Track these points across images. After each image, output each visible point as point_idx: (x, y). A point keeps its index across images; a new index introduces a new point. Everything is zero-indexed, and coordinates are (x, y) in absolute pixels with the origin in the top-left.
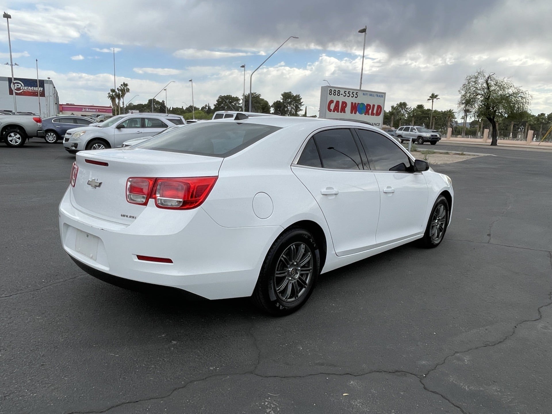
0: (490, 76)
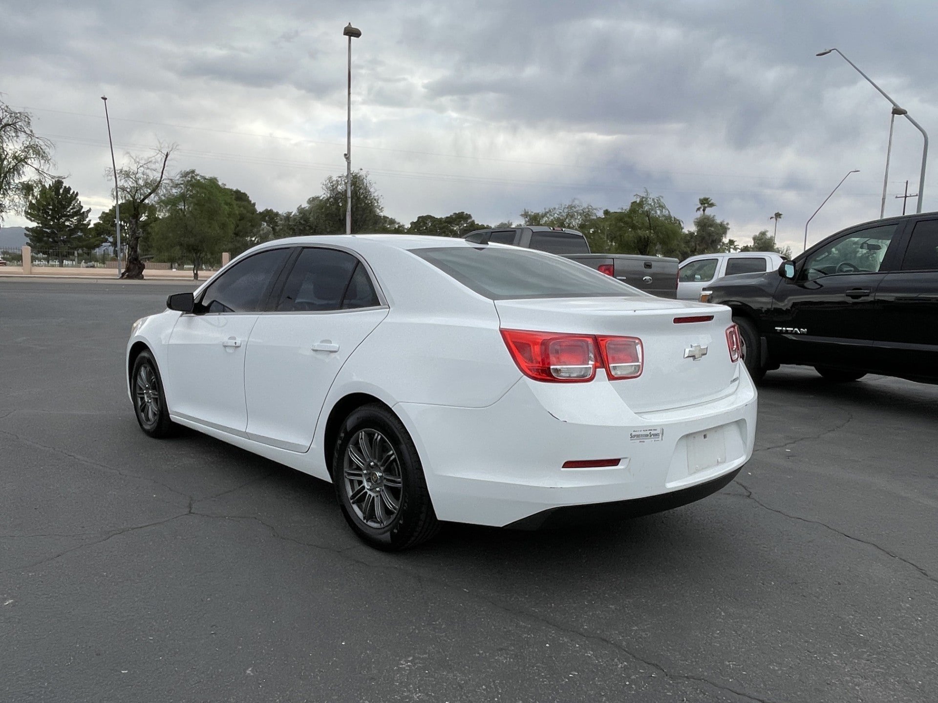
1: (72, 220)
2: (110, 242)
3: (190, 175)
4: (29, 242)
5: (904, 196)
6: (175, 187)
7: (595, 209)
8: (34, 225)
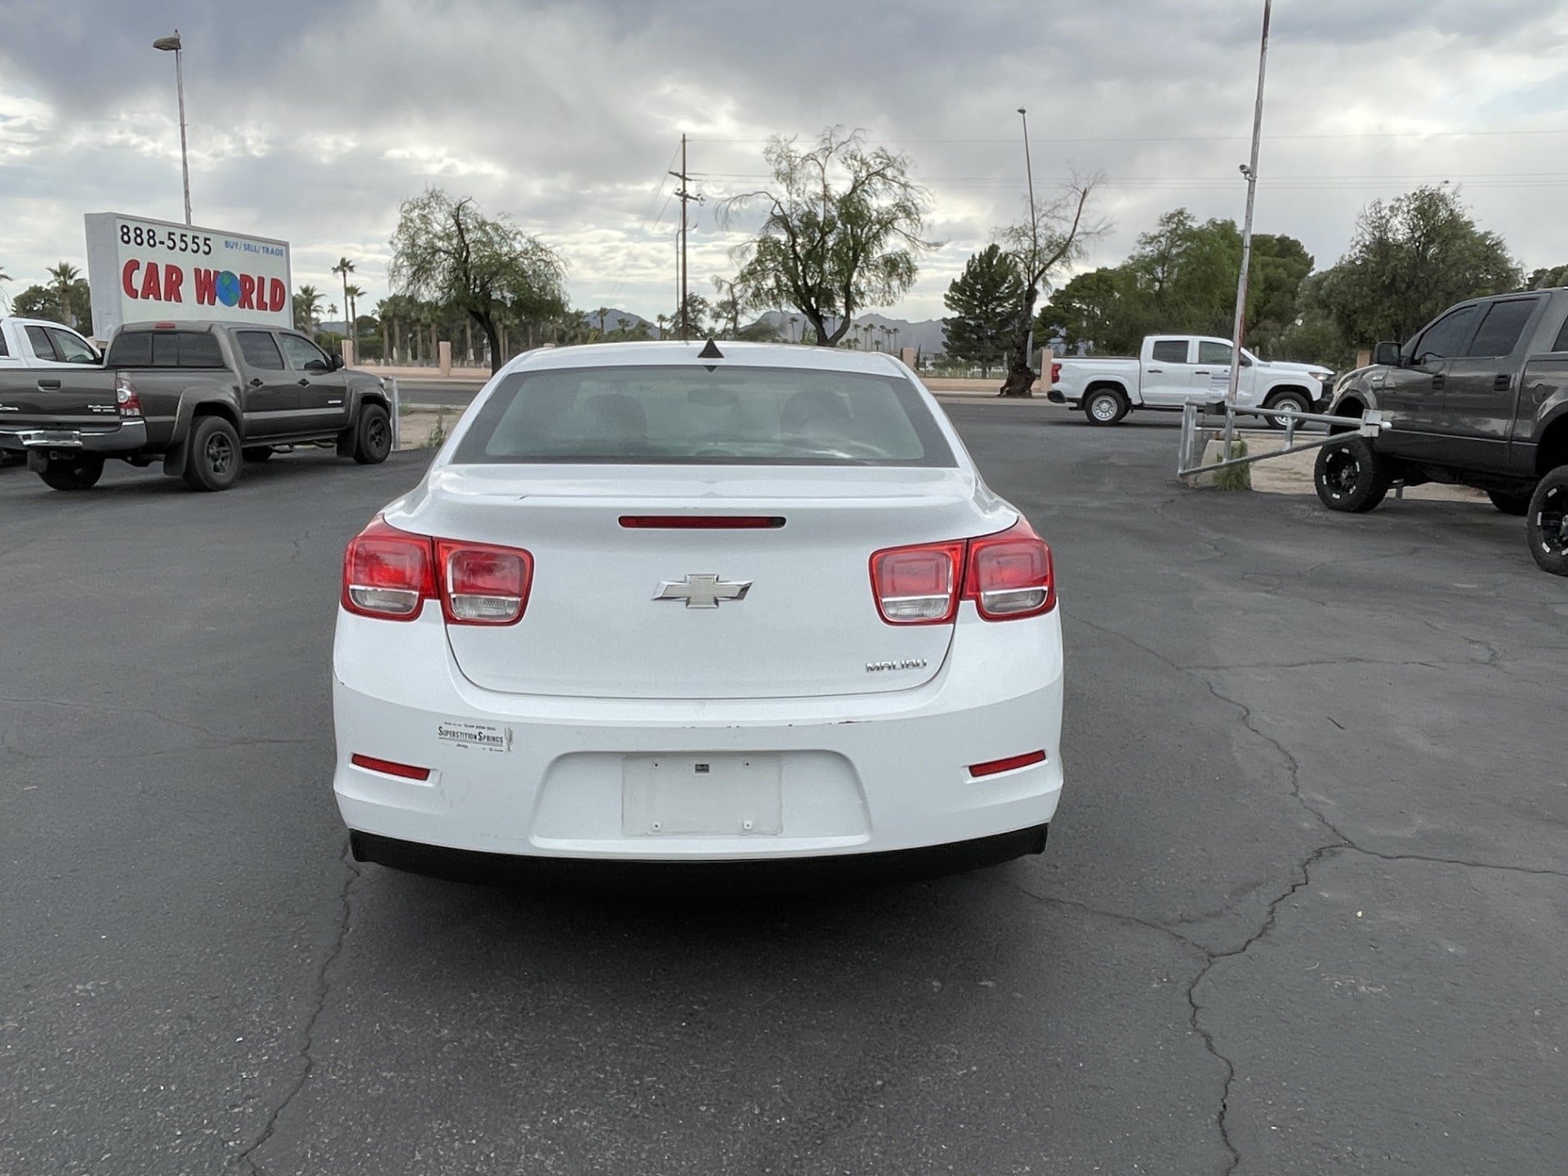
0: (461, 205)
1: (1006, 304)
2: (1061, 336)
3: (1176, 220)
4: (946, 340)
6: (1150, 243)
8: (956, 314)
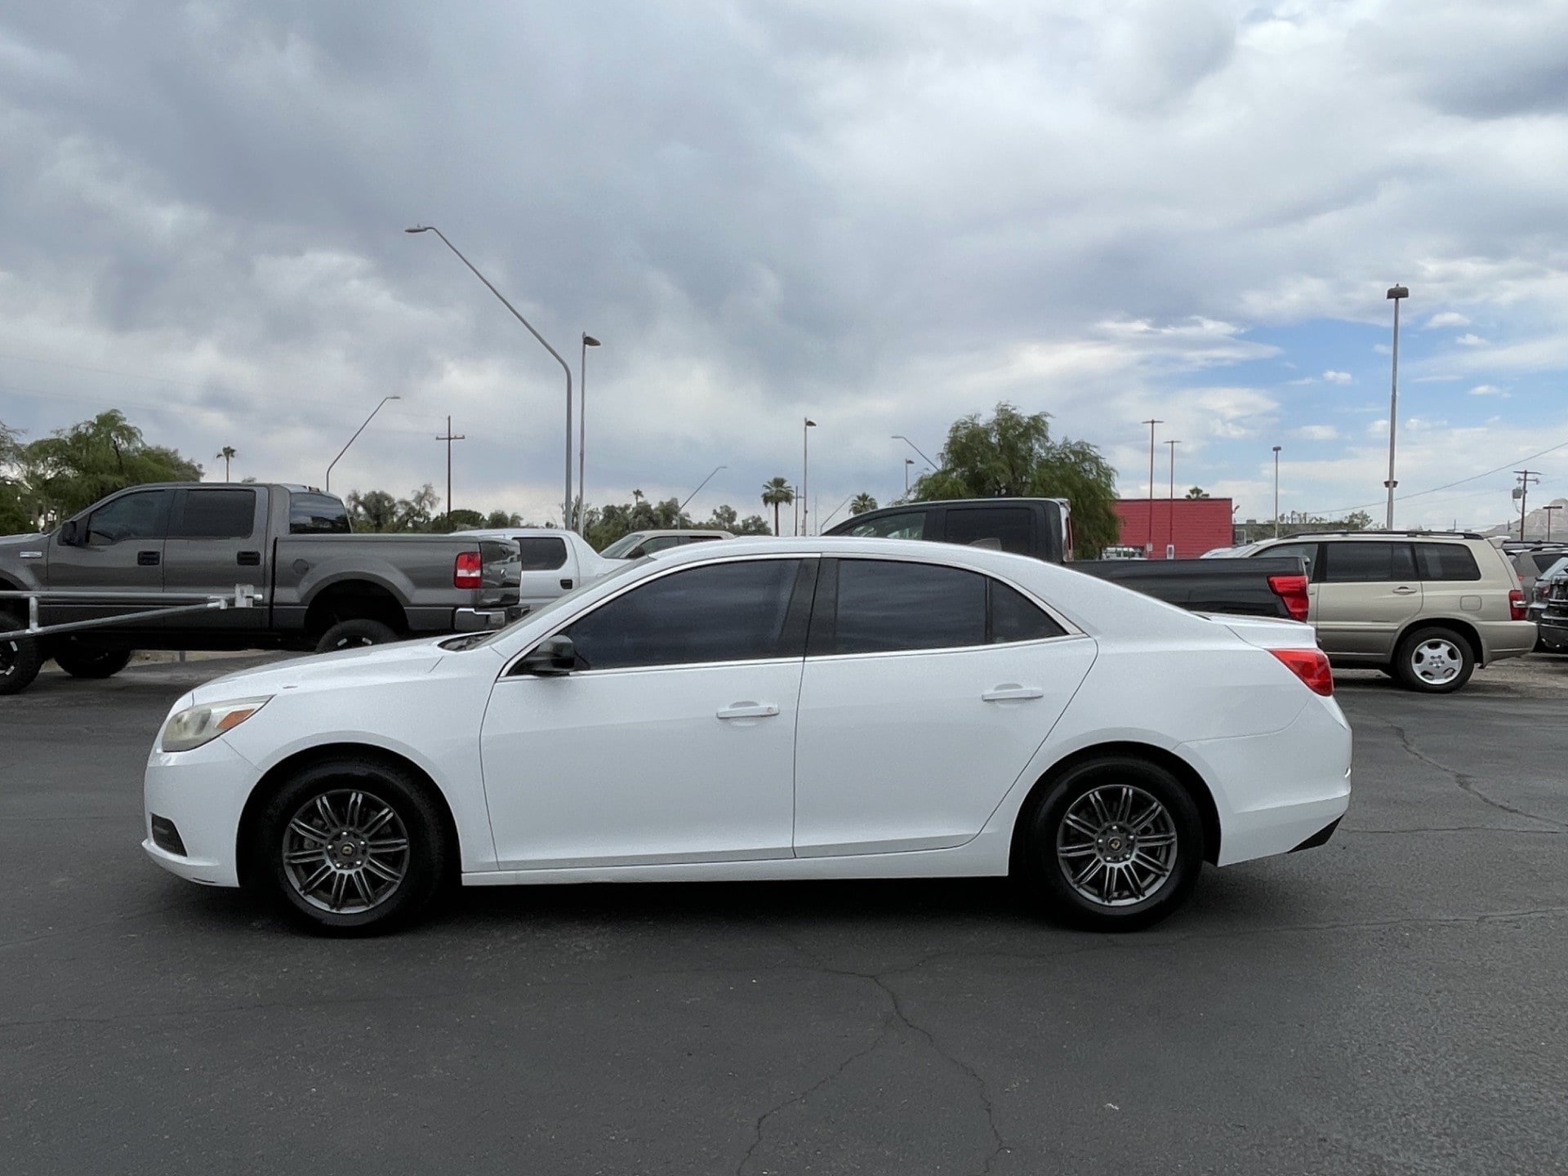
5: (447, 437)
7: (14, 431)
